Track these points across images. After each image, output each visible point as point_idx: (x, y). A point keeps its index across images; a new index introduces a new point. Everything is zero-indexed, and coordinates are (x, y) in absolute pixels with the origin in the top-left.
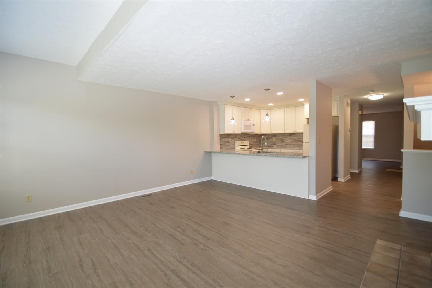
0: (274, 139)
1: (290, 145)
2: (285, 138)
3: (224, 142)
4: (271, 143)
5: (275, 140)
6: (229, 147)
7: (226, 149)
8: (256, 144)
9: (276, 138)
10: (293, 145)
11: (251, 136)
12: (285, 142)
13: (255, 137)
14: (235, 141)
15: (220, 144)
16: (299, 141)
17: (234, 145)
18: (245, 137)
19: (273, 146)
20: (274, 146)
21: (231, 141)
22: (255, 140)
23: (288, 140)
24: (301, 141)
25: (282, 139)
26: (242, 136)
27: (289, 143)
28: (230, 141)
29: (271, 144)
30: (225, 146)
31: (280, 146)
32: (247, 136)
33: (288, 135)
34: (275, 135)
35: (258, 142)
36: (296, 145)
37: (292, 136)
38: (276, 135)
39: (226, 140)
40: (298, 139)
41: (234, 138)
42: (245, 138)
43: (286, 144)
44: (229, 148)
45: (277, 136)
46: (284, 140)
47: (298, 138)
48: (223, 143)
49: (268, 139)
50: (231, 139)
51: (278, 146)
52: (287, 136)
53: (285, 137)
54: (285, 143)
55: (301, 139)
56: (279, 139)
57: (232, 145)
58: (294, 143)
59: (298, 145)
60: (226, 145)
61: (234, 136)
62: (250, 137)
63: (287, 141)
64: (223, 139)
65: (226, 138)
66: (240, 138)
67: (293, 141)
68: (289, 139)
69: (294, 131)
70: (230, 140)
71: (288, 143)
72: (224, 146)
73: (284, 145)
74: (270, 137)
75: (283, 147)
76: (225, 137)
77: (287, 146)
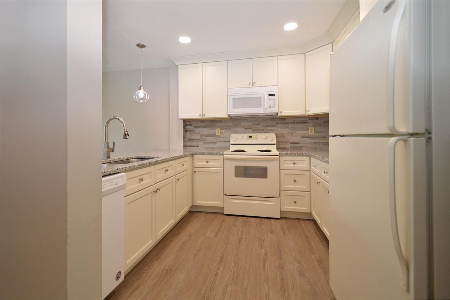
3: (202, 135)
6: (215, 146)
7: (207, 148)
17: (229, 142)
21: (221, 133)
26: (259, 124)
28: (217, 135)
32: (277, 123)
39: (205, 131)
41: (229, 129)
48: (199, 138)
50: (222, 129)
57: (224, 141)
60: (205, 142)
61: (231, 124)
64: (199, 129)
65: (207, 129)
66: (250, 129)
70: (218, 131)
72: (201, 143)
76: (204, 127)
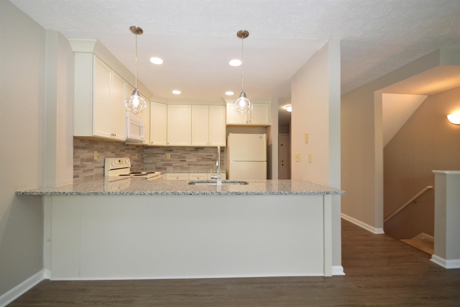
0: (168, 155)
1: (196, 165)
2: (186, 154)
3: (82, 160)
4: (163, 163)
5: (170, 158)
6: (92, 174)
7: (86, 177)
8: (137, 165)
9: (172, 154)
10: (200, 165)
11: (131, 149)
12: (187, 160)
13: (136, 151)
14: (106, 159)
15: (75, 166)
16: (209, 160)
17: (104, 167)
18: (122, 151)
19: (166, 168)
20: (168, 168)
21: (98, 157)
22: (136, 157)
23: (192, 158)
24: (211, 159)
25: (181, 155)
26: (118, 148)
27: (193, 162)
28: (95, 159)
29: (162, 165)
30: (84, 171)
31: (178, 167)
33: (191, 149)
34: (170, 149)
35: (139, 161)
36: (205, 165)
37: (198, 151)
38: (172, 148)
39: (85, 154)
40: (207, 156)
41: (103, 152)
42: (123, 153)
43: (189, 165)
44: (92, 176)
45: (173, 151)
46: (185, 157)
47: (208, 154)
48: (79, 163)
49: (157, 155)
50: (98, 152)
51: (175, 167)
52: (191, 151)
53: (187, 152)
54: (187, 162)
55: (212, 156)
56: (177, 155)
57: (100, 167)
58: (201, 163)
59: (207, 165)
60: (85, 169)
61: (103, 147)
62: (130, 151)
63: (190, 158)
65: (86, 151)
66: (114, 153)
67: (201, 159)
68: (194, 155)
69: (207, 144)
70: (96, 155)
71: (191, 162)
72: (81, 171)
73: (185, 166)
74: (161, 152)
75: (183, 169)
76: (84, 148)
77: (190, 168)
